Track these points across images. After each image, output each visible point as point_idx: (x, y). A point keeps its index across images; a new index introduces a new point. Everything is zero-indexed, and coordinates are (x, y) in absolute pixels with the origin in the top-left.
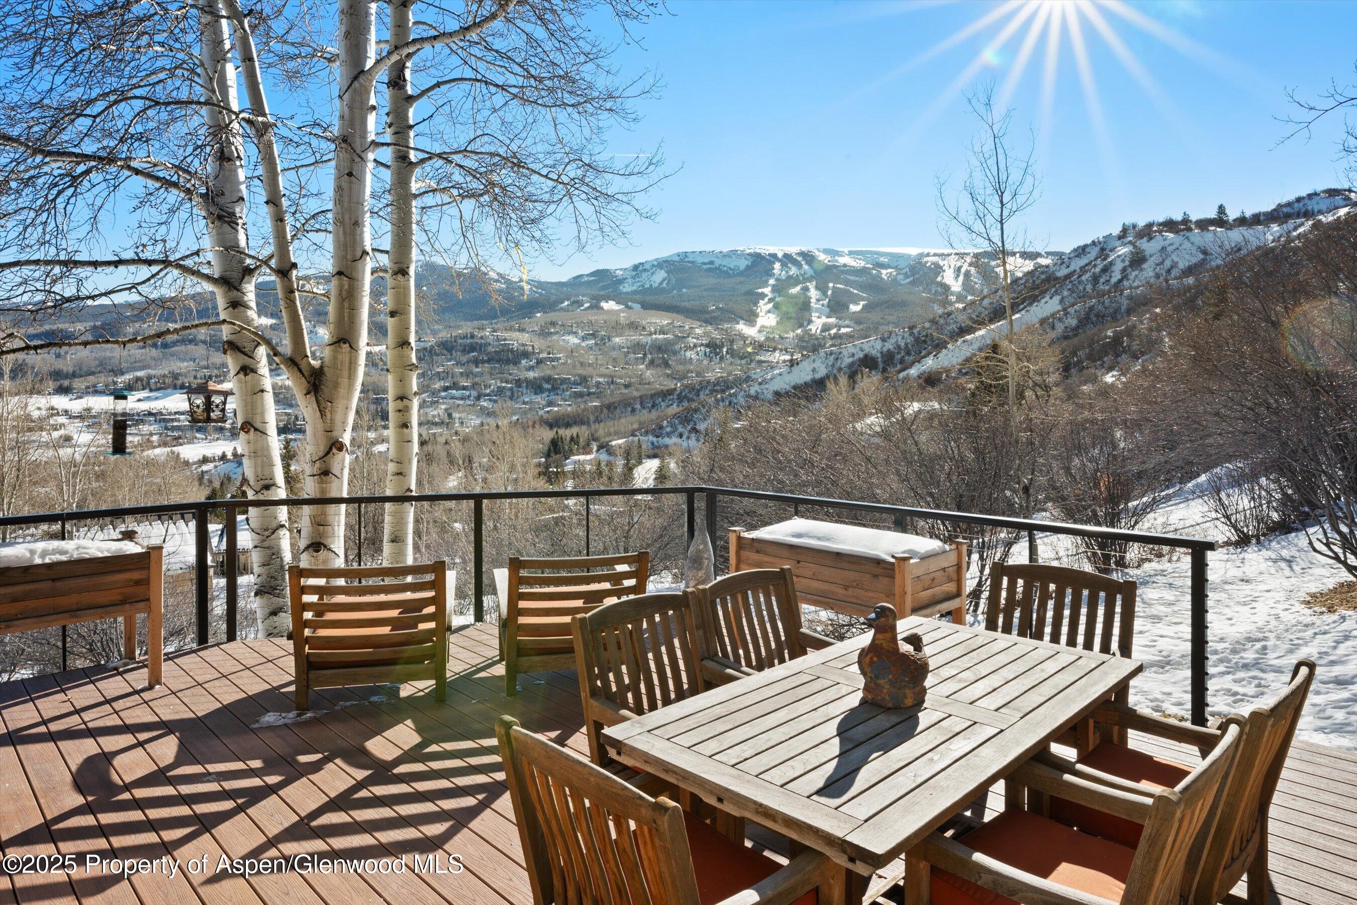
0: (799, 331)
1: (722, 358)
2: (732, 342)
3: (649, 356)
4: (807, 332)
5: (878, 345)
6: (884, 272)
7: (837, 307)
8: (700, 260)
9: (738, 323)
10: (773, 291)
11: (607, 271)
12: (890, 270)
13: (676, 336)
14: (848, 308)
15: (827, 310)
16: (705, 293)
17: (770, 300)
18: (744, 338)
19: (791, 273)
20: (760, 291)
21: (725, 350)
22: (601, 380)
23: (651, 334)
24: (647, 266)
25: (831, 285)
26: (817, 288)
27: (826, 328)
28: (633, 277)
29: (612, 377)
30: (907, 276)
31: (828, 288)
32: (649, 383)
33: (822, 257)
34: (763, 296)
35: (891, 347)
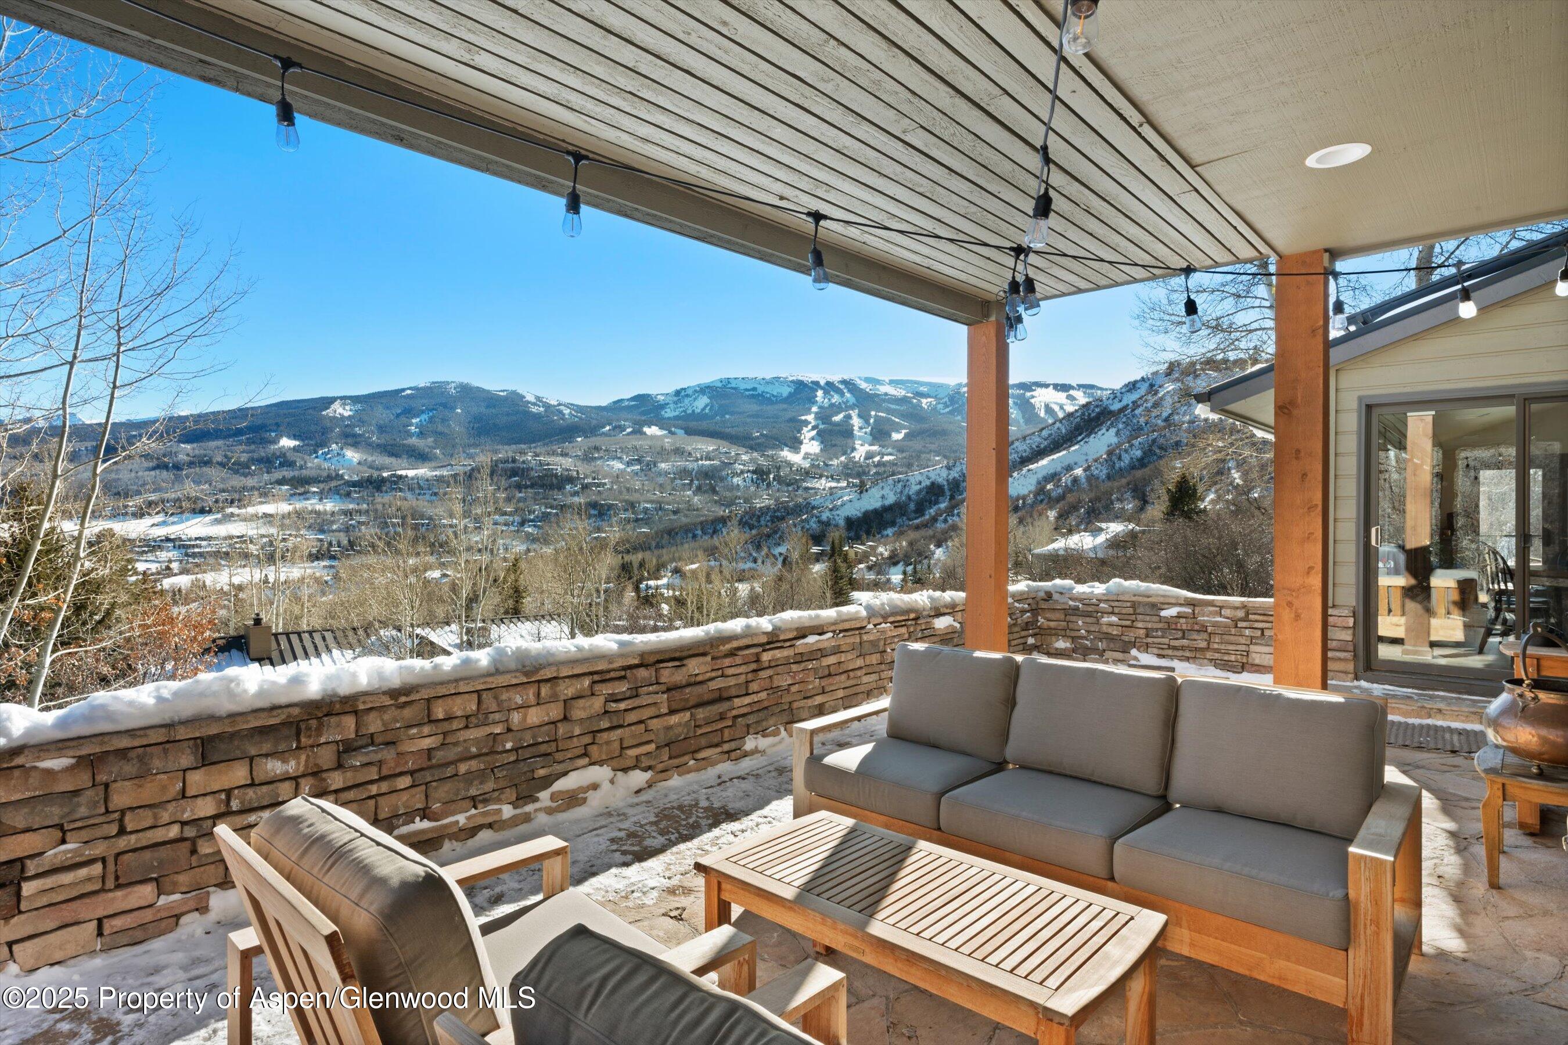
0: (843, 458)
1: (769, 485)
2: (779, 468)
3: (696, 482)
4: (851, 459)
5: (944, 473)
6: (924, 401)
7: (880, 434)
8: (743, 386)
9: (782, 450)
10: (816, 418)
11: (649, 395)
12: (929, 400)
13: (723, 462)
14: (890, 436)
15: (870, 438)
16: (748, 420)
17: (814, 428)
18: (790, 465)
19: (833, 401)
20: (803, 418)
21: (771, 476)
22: (648, 506)
23: (697, 460)
24: (690, 392)
25: (873, 413)
26: (860, 416)
27: (869, 456)
28: (675, 403)
29: (660, 503)
30: (946, 406)
31: (870, 416)
32: (697, 510)
33: (863, 385)
34: (806, 423)
35: (957, 475)
